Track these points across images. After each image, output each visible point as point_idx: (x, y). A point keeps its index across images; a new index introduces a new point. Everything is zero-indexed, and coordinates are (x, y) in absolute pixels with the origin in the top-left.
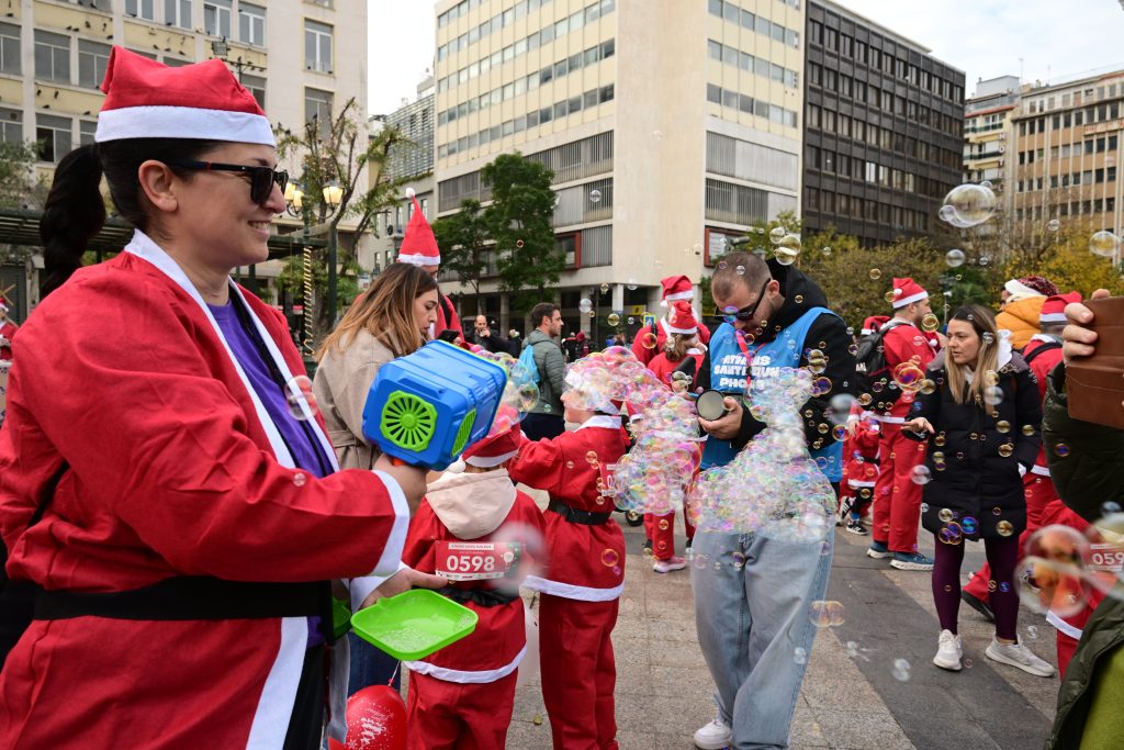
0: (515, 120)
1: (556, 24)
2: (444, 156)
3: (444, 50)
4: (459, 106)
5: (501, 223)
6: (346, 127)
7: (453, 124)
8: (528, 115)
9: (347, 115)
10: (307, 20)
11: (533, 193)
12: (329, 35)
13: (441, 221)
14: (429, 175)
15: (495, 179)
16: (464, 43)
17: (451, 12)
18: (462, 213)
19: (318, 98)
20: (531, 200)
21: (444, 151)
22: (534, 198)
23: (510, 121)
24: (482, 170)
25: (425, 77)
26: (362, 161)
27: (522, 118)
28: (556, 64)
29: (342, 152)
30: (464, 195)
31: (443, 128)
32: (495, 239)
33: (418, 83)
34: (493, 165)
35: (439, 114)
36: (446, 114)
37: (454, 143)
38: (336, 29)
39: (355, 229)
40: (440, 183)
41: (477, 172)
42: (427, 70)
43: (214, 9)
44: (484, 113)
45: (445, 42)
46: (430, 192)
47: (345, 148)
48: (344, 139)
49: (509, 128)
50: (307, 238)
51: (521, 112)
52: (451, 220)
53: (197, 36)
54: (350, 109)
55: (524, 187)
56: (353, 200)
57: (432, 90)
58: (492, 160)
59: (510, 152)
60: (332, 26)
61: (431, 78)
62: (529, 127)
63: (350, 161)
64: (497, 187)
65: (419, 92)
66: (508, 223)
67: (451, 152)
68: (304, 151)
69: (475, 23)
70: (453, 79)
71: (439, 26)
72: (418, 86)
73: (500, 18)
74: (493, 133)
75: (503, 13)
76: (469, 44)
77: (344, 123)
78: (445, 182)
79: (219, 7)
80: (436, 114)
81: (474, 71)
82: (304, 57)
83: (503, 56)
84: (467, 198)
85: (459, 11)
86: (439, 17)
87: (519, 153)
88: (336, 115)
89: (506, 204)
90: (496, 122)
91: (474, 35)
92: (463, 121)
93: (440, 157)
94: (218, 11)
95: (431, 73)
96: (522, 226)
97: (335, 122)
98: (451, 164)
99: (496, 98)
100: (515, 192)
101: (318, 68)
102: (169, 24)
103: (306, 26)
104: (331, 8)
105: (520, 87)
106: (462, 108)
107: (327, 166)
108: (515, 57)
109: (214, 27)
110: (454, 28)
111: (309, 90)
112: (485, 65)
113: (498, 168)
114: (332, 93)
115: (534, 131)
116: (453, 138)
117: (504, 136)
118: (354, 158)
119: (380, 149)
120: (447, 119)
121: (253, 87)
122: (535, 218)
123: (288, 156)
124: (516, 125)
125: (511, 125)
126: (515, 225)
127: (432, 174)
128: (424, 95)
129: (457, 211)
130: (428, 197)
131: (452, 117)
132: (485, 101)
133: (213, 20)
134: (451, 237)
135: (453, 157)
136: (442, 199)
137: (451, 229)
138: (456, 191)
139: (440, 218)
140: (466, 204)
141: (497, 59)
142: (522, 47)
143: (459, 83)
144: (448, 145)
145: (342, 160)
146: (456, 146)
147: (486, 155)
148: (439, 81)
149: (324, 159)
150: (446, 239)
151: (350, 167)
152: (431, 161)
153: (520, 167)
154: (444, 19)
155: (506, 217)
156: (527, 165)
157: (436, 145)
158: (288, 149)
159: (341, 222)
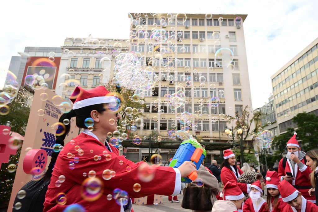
0: (302, 103)
1: (311, 73)
2: (279, 116)
3: (275, 88)
4: (282, 102)
5: (302, 134)
6: (246, 113)
7: (281, 107)
8: (306, 100)
9: (246, 110)
10: (234, 89)
11: (313, 124)
12: (240, 91)
13: (281, 136)
14: (275, 122)
15: (297, 121)
16: (281, 85)
17: (276, 78)
18: (288, 132)
19: (239, 107)
20: (312, 126)
21: (279, 115)
22: (313, 125)
23: (300, 103)
24: (293, 119)
25: (271, 95)
26: (251, 121)
27: (304, 102)
28: (314, 84)
29: (246, 119)
30: (288, 127)
31: (278, 109)
32: (301, 139)
33: (269, 98)
34: (296, 117)
35: (276, 105)
36: (278, 105)
37: (282, 112)
38: (242, 90)
39: (251, 140)
40: (279, 124)
41: (291, 120)
42: (271, 94)
43: (212, 92)
44: (291, 102)
45: (275, 85)
46: (276, 127)
47: (246, 118)
48: (246, 116)
49: (301, 105)
50: (234, 143)
51: (304, 100)
52: (284, 135)
53: (209, 98)
54: (247, 108)
55: (308, 122)
56: (250, 132)
57: (273, 99)
58: (295, 115)
59: (302, 112)
60: (241, 89)
61: (272, 96)
62: (307, 104)
63: (248, 122)
64: (299, 123)
65: (269, 100)
66: (305, 134)
67: (281, 115)
68: (235, 121)
69: (284, 79)
70: (279, 95)
71: (273, 82)
72: (269, 99)
73: (292, 76)
74: (295, 107)
75: (292, 74)
76: (283, 85)
77: (246, 112)
78: (281, 124)
79: (213, 91)
80: (275, 105)
81: (285, 91)
82: (234, 98)
83: (294, 86)
84: (289, 128)
85: (278, 77)
86: (272, 80)
87: (305, 112)
88: (243, 110)
89: (303, 128)
90: (295, 104)
91: (284, 82)
92: (284, 106)
93: (278, 117)
94: (213, 92)
95: (272, 94)
96: (310, 134)
97: (243, 112)
98: (282, 118)
99: (294, 97)
100: (305, 124)
101: (238, 100)
102: (203, 97)
103: (234, 90)
104: (240, 85)
105: (302, 93)
106: (283, 102)
107: (242, 124)
108: (298, 85)
109: (213, 96)
110: (277, 82)
111: (236, 105)
112: (289, 89)
113: (298, 117)
114: (242, 105)
115: (310, 105)
116: (281, 111)
117: (299, 108)
118: (249, 121)
119: (256, 117)
120: (279, 106)
121: (222, 107)
122: (315, 132)
123: (231, 122)
124: (303, 104)
125: (301, 104)
126: (308, 134)
127: (276, 122)
128: (271, 100)
129: (286, 132)
130: (276, 129)
131: (280, 105)
132: (290, 99)
133: (212, 94)
134: (285, 140)
135: (282, 116)
136: (281, 129)
137: (285, 137)
138: (285, 126)
139: (281, 135)
140: (289, 129)
141: (293, 87)
142: (300, 82)
143: (281, 95)
144: (280, 113)
145: (246, 122)
146: (283, 113)
147: (294, 114)
148: (275, 96)
149: (241, 122)
150: (284, 141)
151: (248, 123)
152: (275, 118)
153: (306, 116)
154: (274, 80)
155: (304, 132)
156: (309, 115)
157: (276, 114)
158: (231, 121)
159: (247, 138)
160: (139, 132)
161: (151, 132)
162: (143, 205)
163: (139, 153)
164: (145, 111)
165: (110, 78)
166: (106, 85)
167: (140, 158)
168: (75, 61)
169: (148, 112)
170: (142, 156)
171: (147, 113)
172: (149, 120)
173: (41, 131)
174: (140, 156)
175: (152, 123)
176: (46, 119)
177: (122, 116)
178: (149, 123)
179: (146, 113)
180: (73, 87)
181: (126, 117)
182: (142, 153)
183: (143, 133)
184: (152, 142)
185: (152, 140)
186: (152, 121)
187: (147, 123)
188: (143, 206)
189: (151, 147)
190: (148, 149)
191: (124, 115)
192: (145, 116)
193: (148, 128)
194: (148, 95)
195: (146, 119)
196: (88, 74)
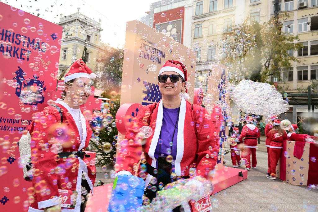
160: (292, 84)
161: (311, 83)
162: (301, 185)
163: (292, 113)
164: (300, 55)
165: (245, 18)
166: (241, 27)
167: (295, 119)
168: (200, 6)
169: (306, 54)
170: (297, 117)
171: (303, 57)
172: (307, 66)
173: (139, 80)
174: (295, 117)
175: (311, 71)
176: (144, 65)
177: (265, 65)
178: (307, 71)
179: (301, 57)
180: (201, 38)
181: (270, 66)
182: (297, 113)
183: (297, 86)
184: (312, 95)
185: (312, 93)
186: (311, 68)
187: (304, 71)
188: (300, 188)
189: (311, 104)
190: (307, 106)
191: (268, 63)
192: (299, 62)
193: (306, 78)
194: (303, 31)
195: (302, 65)
196: (217, 18)
